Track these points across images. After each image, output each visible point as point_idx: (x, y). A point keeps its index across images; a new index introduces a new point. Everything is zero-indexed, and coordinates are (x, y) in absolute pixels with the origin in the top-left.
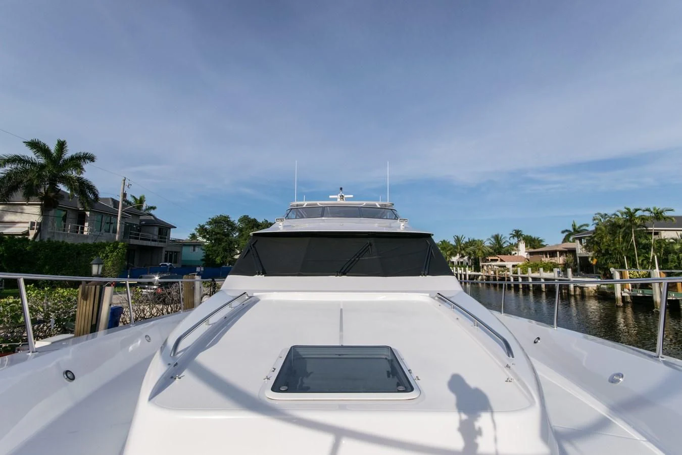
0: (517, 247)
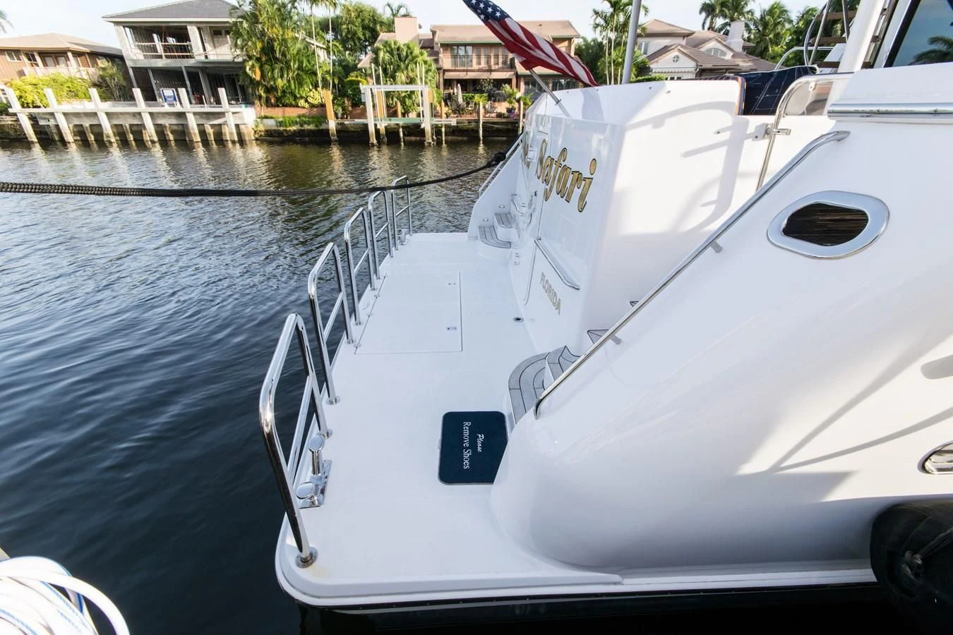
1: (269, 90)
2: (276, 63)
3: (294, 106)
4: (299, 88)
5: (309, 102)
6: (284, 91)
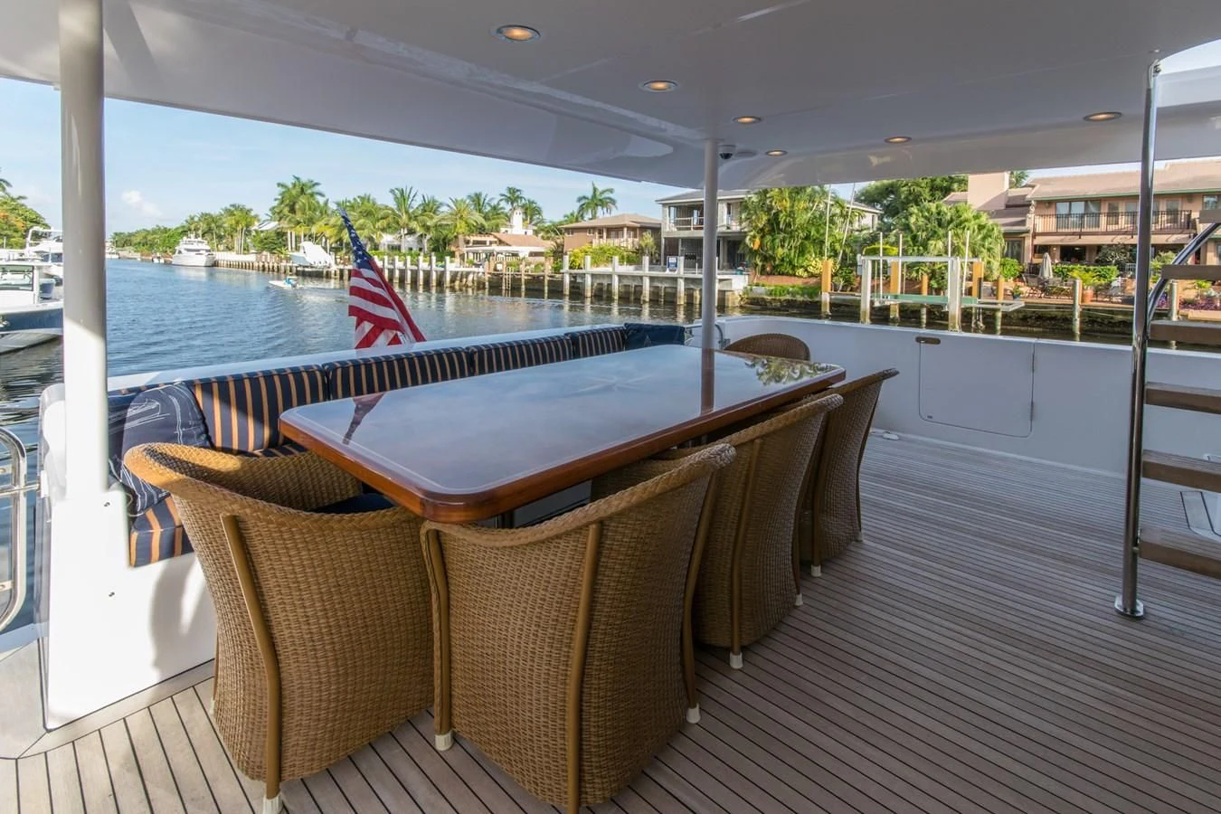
0: (509, 221)
1: (765, 259)
2: (779, 233)
3: (791, 275)
4: (799, 256)
5: (808, 272)
6: (782, 260)
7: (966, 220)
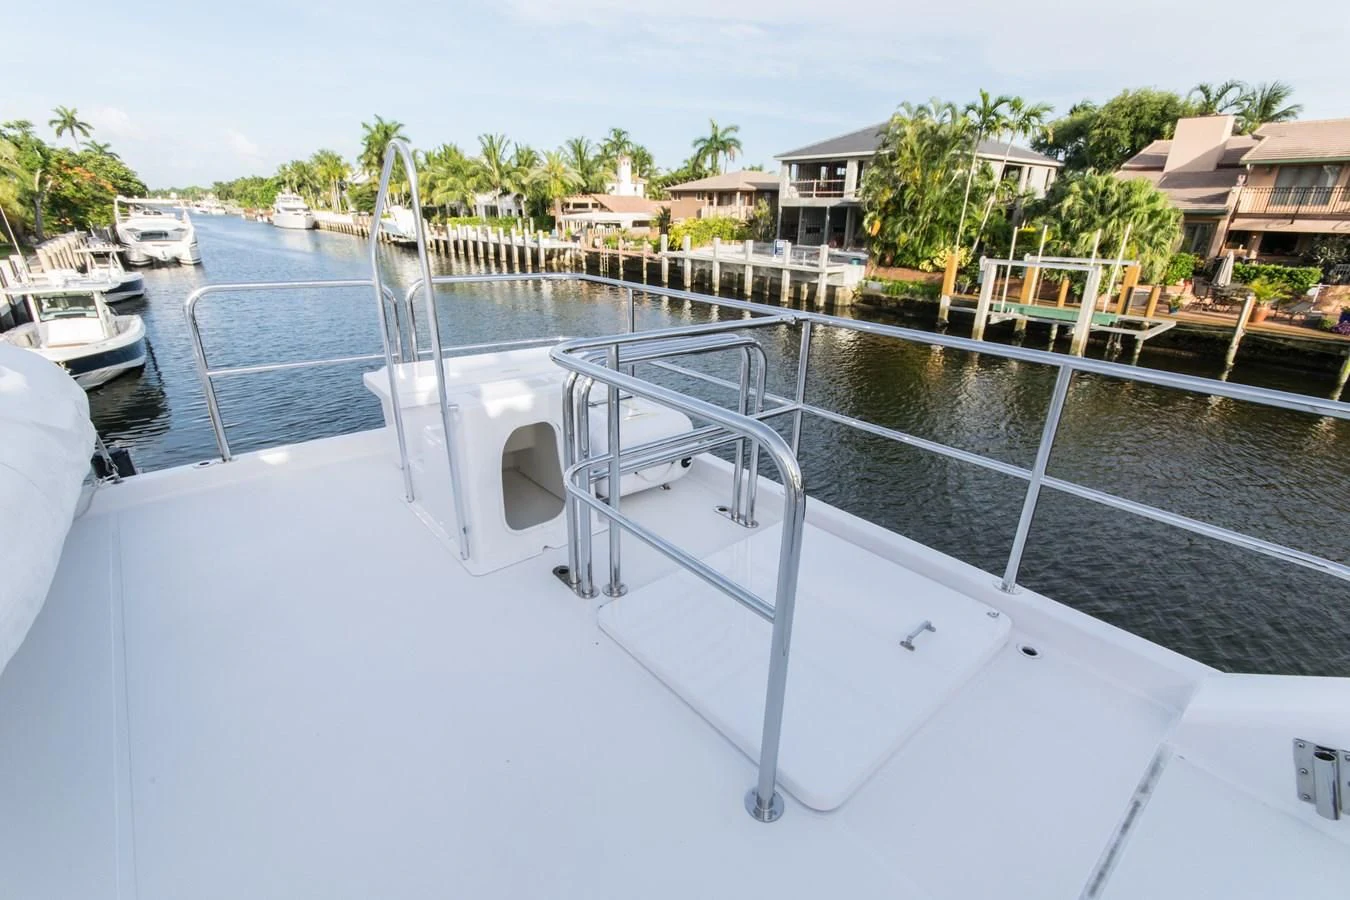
0: (615, 173)
1: (885, 247)
2: (901, 215)
3: (912, 268)
4: (924, 245)
5: (934, 265)
6: (906, 249)
7: (1136, 205)
